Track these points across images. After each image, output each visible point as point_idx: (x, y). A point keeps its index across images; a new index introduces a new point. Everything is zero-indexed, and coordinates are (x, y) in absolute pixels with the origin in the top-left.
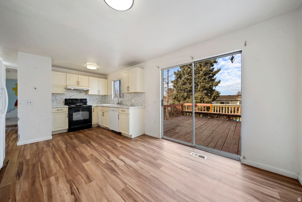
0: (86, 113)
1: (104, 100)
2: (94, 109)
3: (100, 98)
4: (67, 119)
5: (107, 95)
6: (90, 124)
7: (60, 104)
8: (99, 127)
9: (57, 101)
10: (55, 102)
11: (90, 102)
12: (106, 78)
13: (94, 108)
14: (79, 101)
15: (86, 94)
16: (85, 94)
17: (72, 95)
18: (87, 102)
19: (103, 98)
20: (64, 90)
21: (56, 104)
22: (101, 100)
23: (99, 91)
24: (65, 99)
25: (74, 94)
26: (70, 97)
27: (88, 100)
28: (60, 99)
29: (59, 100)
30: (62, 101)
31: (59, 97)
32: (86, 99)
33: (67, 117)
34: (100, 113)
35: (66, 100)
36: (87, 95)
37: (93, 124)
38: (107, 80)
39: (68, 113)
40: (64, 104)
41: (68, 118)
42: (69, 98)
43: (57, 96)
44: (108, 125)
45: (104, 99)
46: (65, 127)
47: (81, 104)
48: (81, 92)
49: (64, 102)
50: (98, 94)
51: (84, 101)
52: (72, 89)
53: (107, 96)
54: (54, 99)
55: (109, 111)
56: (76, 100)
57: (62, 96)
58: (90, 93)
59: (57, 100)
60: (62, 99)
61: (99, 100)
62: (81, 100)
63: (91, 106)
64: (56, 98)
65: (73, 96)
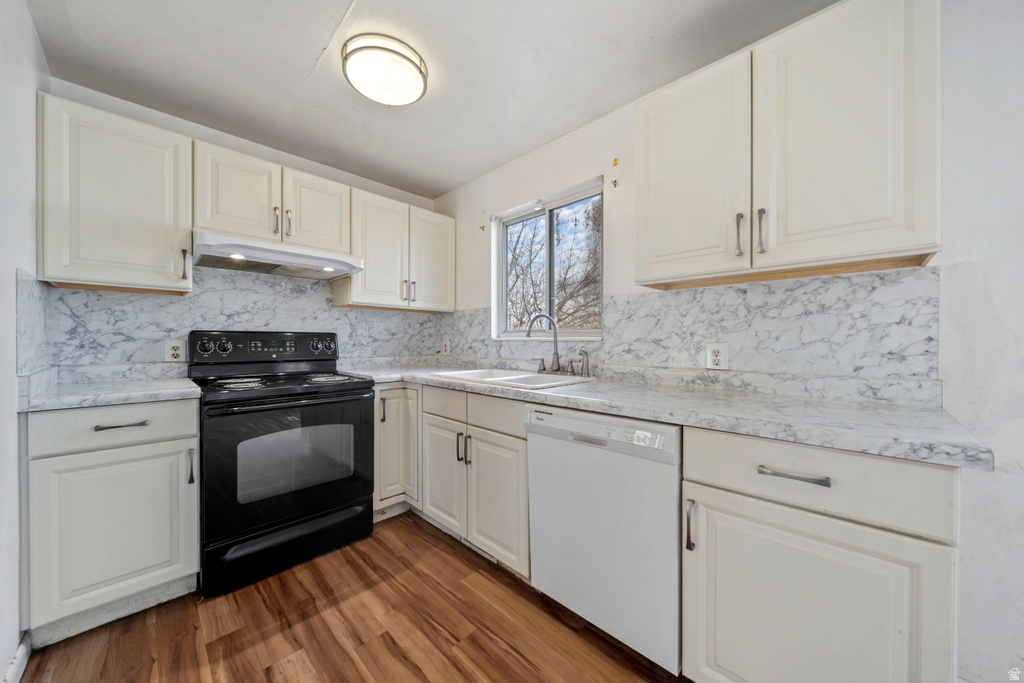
0: (336, 438)
1: (429, 343)
2: (388, 402)
3: (411, 331)
4: (192, 495)
5: (450, 314)
6: (359, 509)
7: (155, 370)
8: (411, 519)
9: (130, 346)
10: (116, 354)
11: (356, 354)
12: (446, 211)
13: (383, 395)
14: (290, 350)
15: (329, 301)
16: (325, 306)
17: (238, 308)
18: (335, 352)
19: (426, 332)
20: (174, 263)
21: (125, 367)
22: (413, 342)
23: (409, 284)
24: (186, 331)
25: (255, 297)
26: (229, 316)
27: (342, 339)
28: (151, 332)
29: (148, 341)
30: (169, 344)
31: (143, 318)
32: (332, 337)
33: (184, 476)
34: (434, 441)
35: (195, 337)
36: (336, 313)
37: (377, 506)
38: (452, 220)
39: (195, 444)
40: (185, 367)
41: (196, 486)
42: (219, 327)
43: (128, 308)
44: (510, 549)
45: (430, 335)
46: (168, 563)
47: (304, 367)
48: (299, 290)
49: (183, 354)
50: (404, 304)
51: (319, 349)
52: (237, 257)
53: (448, 320)
54: (108, 328)
55: (530, 436)
56: (267, 338)
57: (174, 309)
58: (357, 294)
59: (129, 339)
60: (170, 330)
61: (405, 341)
62: (302, 339)
63: (368, 385)
64: (126, 326)
65: (247, 316)
